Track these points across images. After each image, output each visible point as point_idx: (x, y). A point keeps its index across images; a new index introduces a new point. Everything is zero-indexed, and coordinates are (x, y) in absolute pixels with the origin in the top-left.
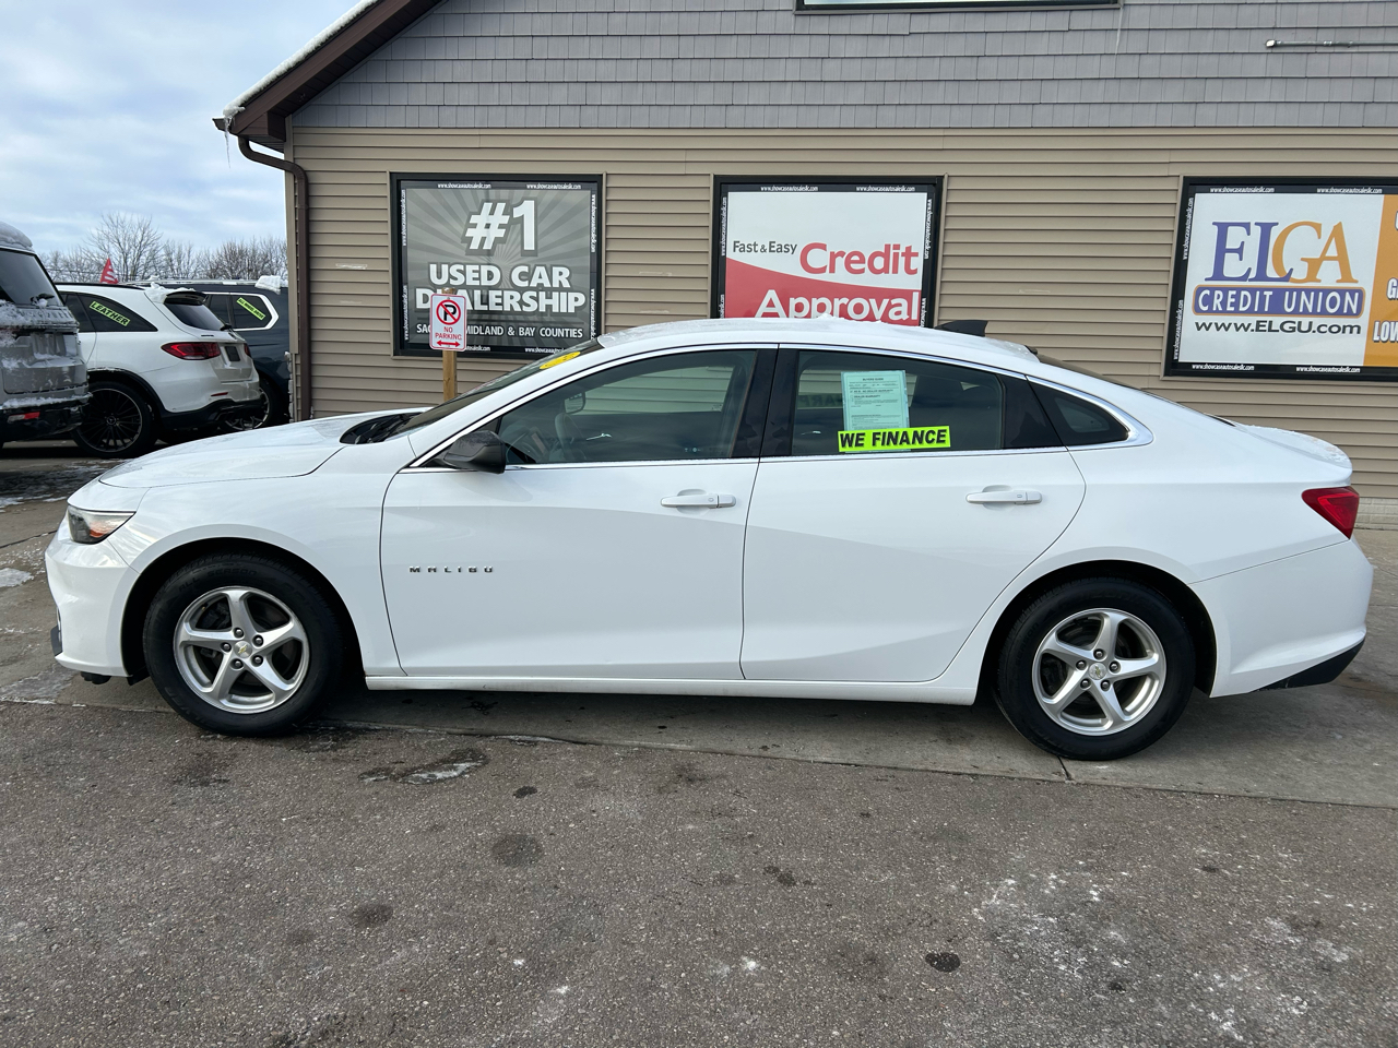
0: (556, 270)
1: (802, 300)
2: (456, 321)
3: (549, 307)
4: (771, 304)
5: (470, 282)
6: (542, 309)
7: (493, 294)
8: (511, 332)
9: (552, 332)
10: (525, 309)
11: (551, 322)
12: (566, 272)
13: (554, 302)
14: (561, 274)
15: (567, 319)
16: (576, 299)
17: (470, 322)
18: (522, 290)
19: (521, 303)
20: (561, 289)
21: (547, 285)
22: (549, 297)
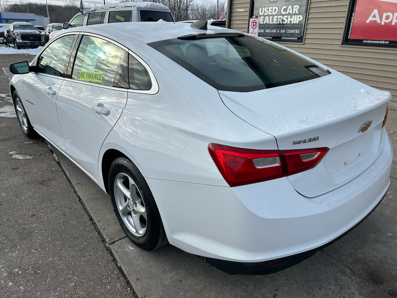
0: (295, 6)
1: (390, 14)
2: (256, 28)
3: (291, 21)
4: (374, 16)
5: (270, 14)
6: (289, 23)
7: (275, 17)
8: (278, 32)
9: (290, 31)
10: (284, 23)
11: (291, 27)
12: (298, 7)
13: (292, 19)
14: (296, 8)
15: (296, 26)
16: (300, 18)
17: (260, 28)
18: (283, 15)
19: (283, 21)
20: (295, 14)
21: (291, 13)
22: (291, 17)
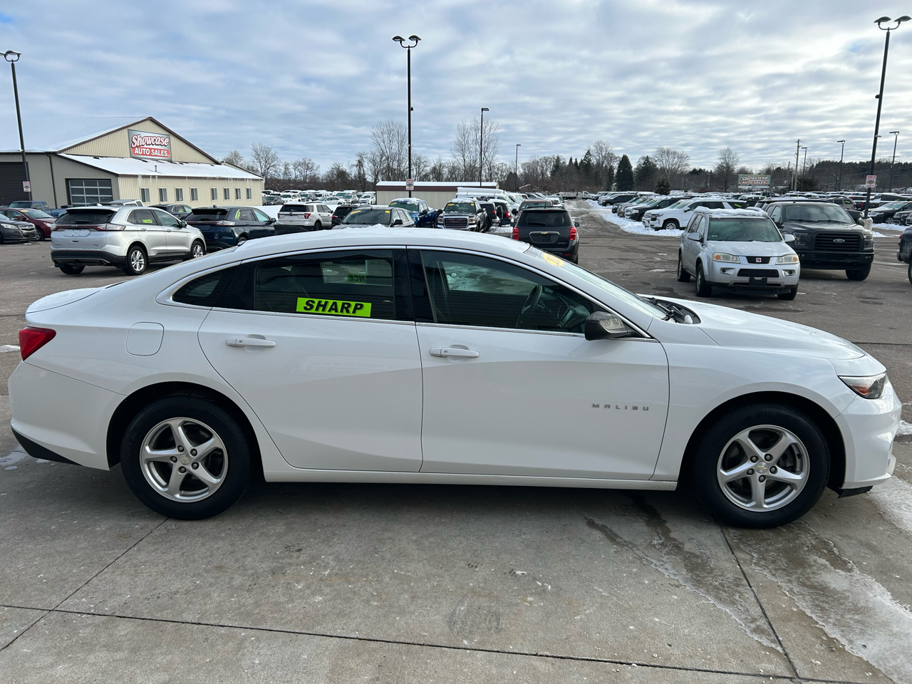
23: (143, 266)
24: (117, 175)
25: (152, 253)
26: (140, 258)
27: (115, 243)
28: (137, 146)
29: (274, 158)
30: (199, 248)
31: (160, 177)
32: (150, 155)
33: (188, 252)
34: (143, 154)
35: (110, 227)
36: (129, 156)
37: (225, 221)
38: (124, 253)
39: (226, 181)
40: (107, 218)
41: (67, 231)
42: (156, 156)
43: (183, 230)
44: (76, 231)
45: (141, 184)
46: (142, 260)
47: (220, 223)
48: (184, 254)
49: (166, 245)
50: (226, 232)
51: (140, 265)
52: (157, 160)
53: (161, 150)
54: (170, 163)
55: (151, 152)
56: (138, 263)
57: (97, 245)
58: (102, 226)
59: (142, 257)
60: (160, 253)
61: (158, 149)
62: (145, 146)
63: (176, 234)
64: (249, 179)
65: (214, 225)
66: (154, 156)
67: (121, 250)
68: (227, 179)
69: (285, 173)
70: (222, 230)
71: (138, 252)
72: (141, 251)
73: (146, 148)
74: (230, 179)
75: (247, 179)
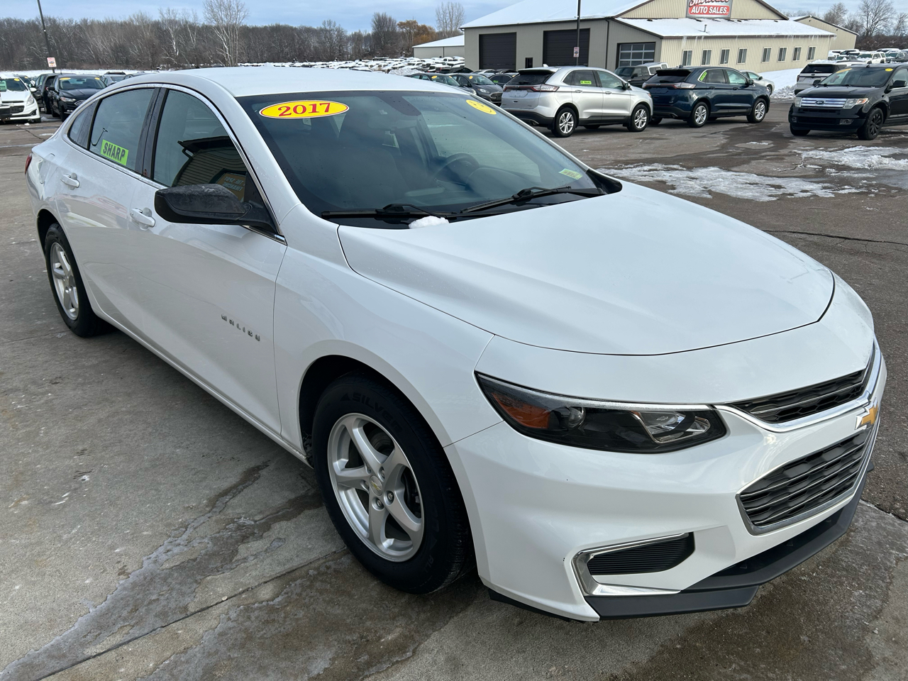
23: (571, 128)
24: (661, 38)
25: (584, 115)
26: (570, 120)
27: (546, 104)
28: (695, 5)
29: (888, 9)
30: (643, 112)
31: (706, 37)
32: (708, 13)
33: (628, 116)
34: (699, 13)
35: (543, 87)
36: (685, 15)
37: (683, 84)
38: (553, 115)
39: (785, 39)
40: (543, 79)
41: (512, 91)
42: (714, 14)
43: (627, 92)
44: (518, 92)
45: (685, 45)
46: (572, 122)
47: (678, 85)
48: (622, 118)
49: (602, 107)
50: (683, 96)
51: (569, 127)
52: (713, 19)
53: (720, 7)
54: (726, 22)
55: (709, 10)
56: (566, 125)
57: (530, 106)
58: (537, 87)
59: (572, 119)
60: (593, 116)
61: (717, 7)
62: (704, 4)
63: (615, 96)
64: (816, 36)
65: (672, 88)
66: (712, 14)
67: (550, 111)
68: (786, 36)
69: (898, 28)
70: (678, 93)
71: (569, 114)
72: (571, 113)
73: (705, 6)
74: (790, 37)
75: (812, 36)
